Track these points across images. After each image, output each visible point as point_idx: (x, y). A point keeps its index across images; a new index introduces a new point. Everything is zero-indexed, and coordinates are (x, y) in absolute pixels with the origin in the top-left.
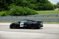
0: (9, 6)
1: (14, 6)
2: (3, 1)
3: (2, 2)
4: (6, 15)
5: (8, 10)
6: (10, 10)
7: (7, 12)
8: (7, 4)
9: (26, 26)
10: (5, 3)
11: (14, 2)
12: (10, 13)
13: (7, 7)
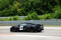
0: (53, 8)
1: (59, 8)
2: (47, 3)
3: (45, 4)
4: (50, 18)
5: (52, 13)
6: (54, 12)
7: (52, 15)
8: (51, 6)
9: (25, 29)
10: (48, 4)
11: (59, 3)
12: (54, 16)
13: (51, 9)
